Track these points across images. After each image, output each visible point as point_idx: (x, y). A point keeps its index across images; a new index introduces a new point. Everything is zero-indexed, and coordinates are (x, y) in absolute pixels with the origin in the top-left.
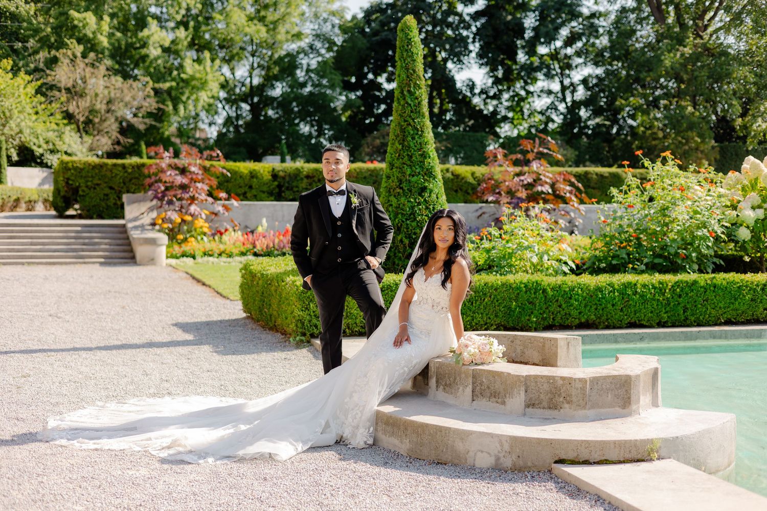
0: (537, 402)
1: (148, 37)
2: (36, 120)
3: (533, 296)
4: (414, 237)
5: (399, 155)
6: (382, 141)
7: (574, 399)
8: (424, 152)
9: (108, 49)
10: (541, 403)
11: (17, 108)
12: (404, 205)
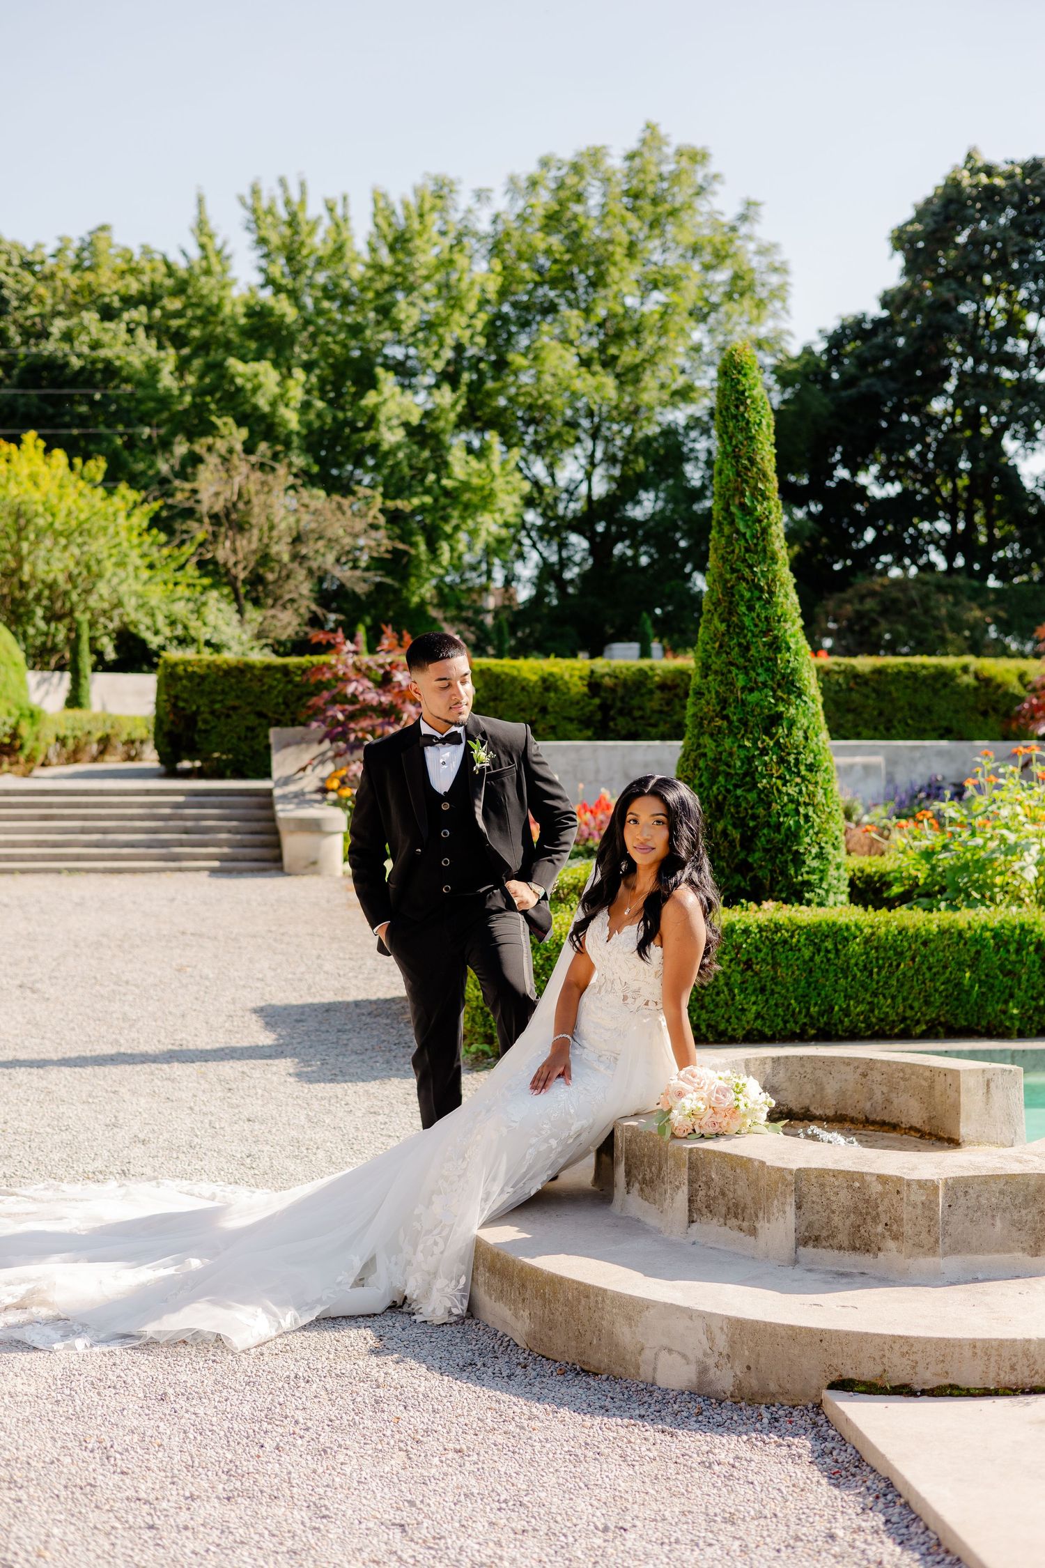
0: (824, 1234)
1: (377, 406)
2: (150, 579)
3: (1013, 957)
4: (752, 824)
5: (721, 646)
6: (858, 607)
7: (907, 1229)
8: (776, 637)
9: (298, 434)
10: (832, 1236)
11: (111, 556)
12: (731, 754)
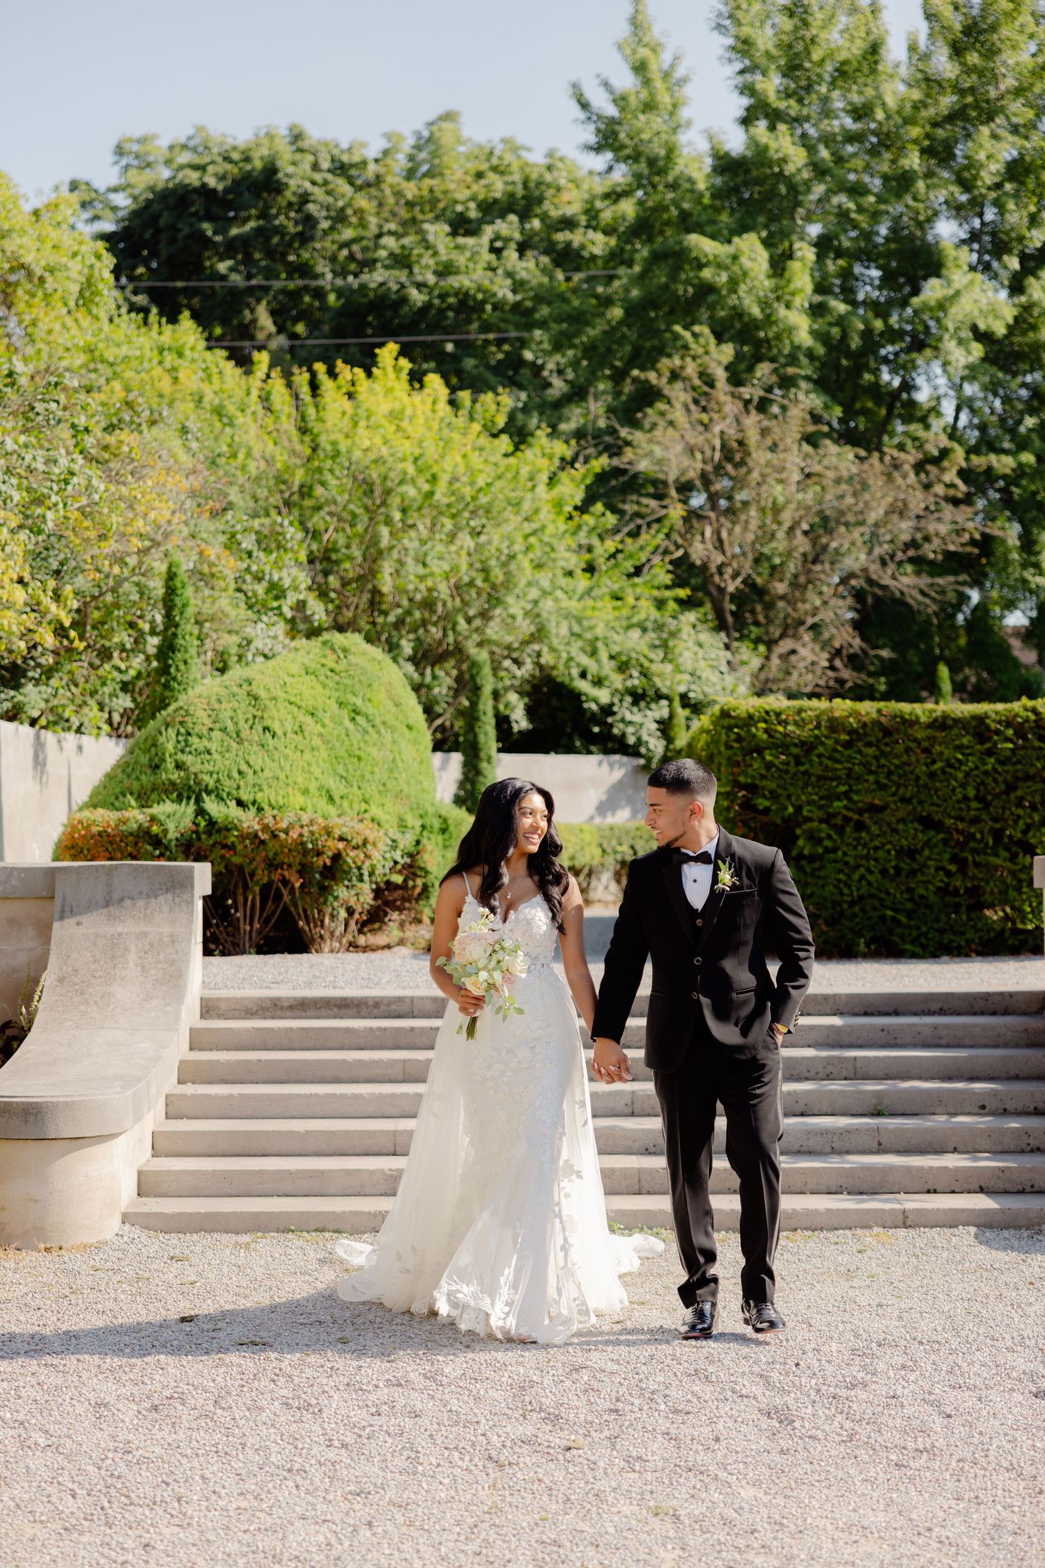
1: (942, 306)
2: (589, 592)
9: (810, 354)
11: (528, 549)
